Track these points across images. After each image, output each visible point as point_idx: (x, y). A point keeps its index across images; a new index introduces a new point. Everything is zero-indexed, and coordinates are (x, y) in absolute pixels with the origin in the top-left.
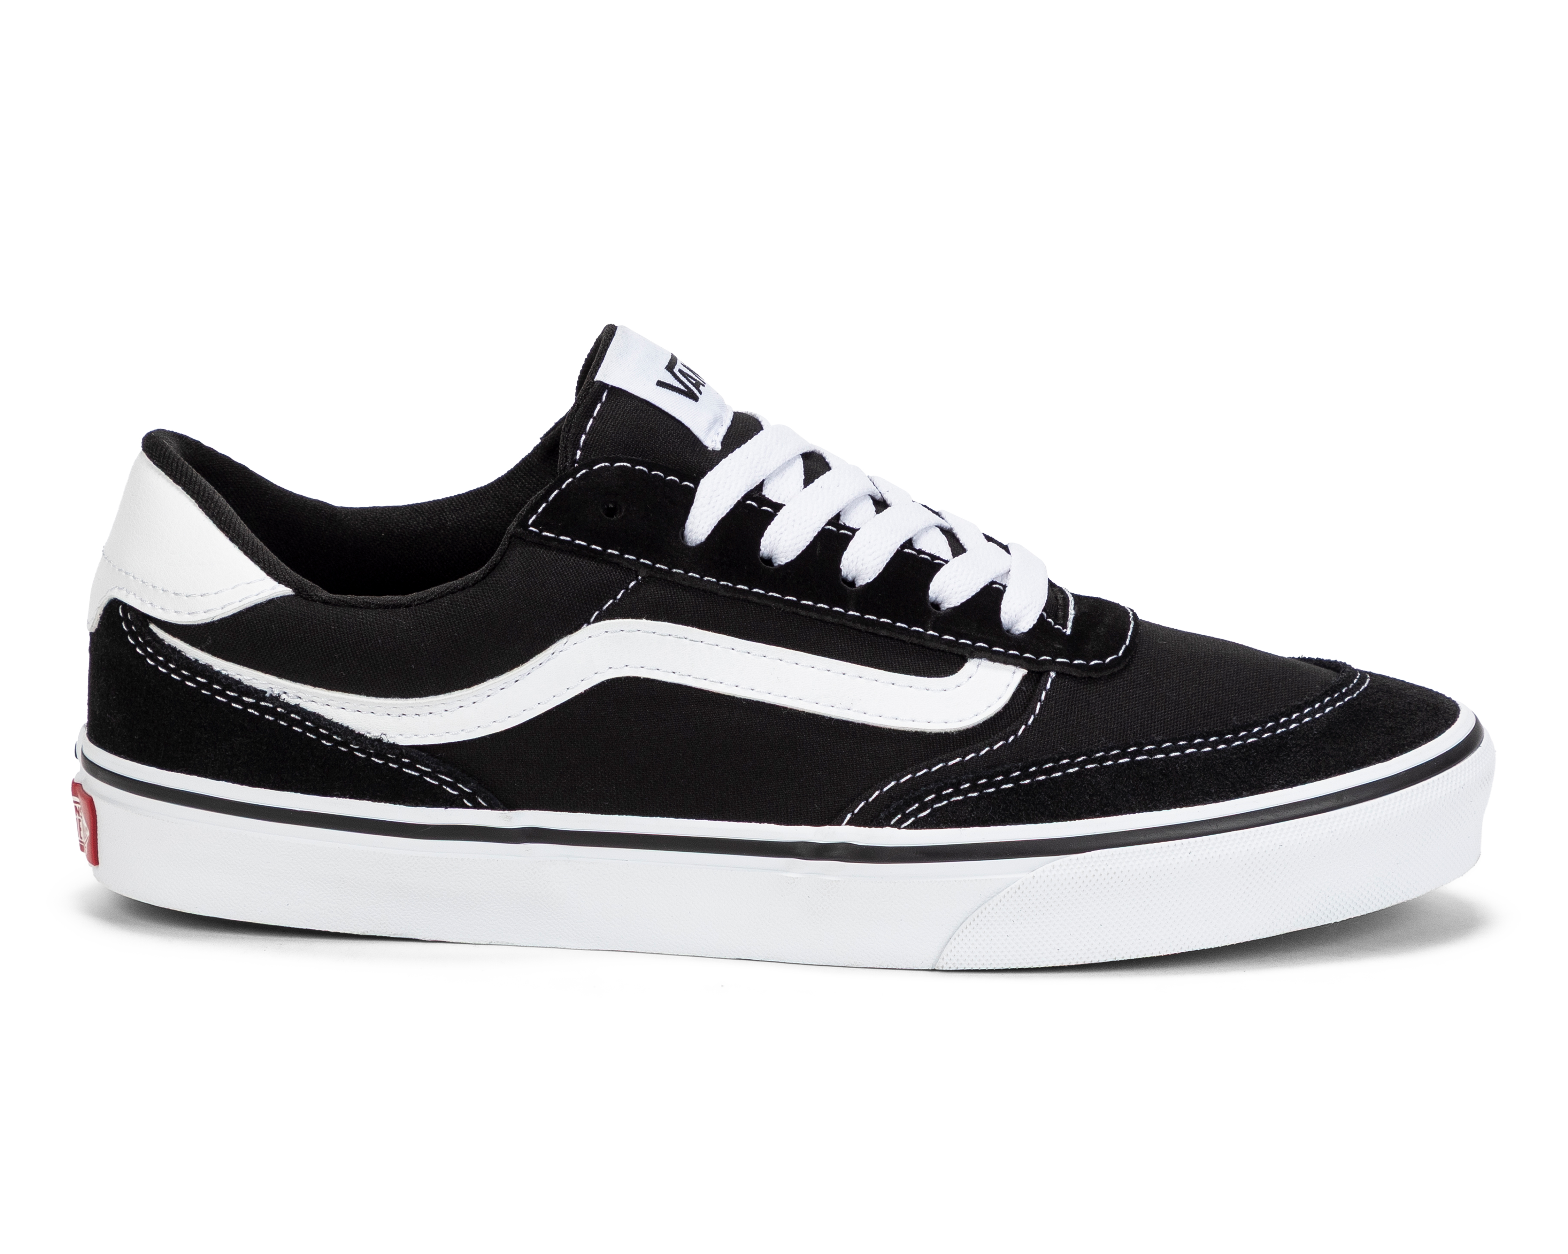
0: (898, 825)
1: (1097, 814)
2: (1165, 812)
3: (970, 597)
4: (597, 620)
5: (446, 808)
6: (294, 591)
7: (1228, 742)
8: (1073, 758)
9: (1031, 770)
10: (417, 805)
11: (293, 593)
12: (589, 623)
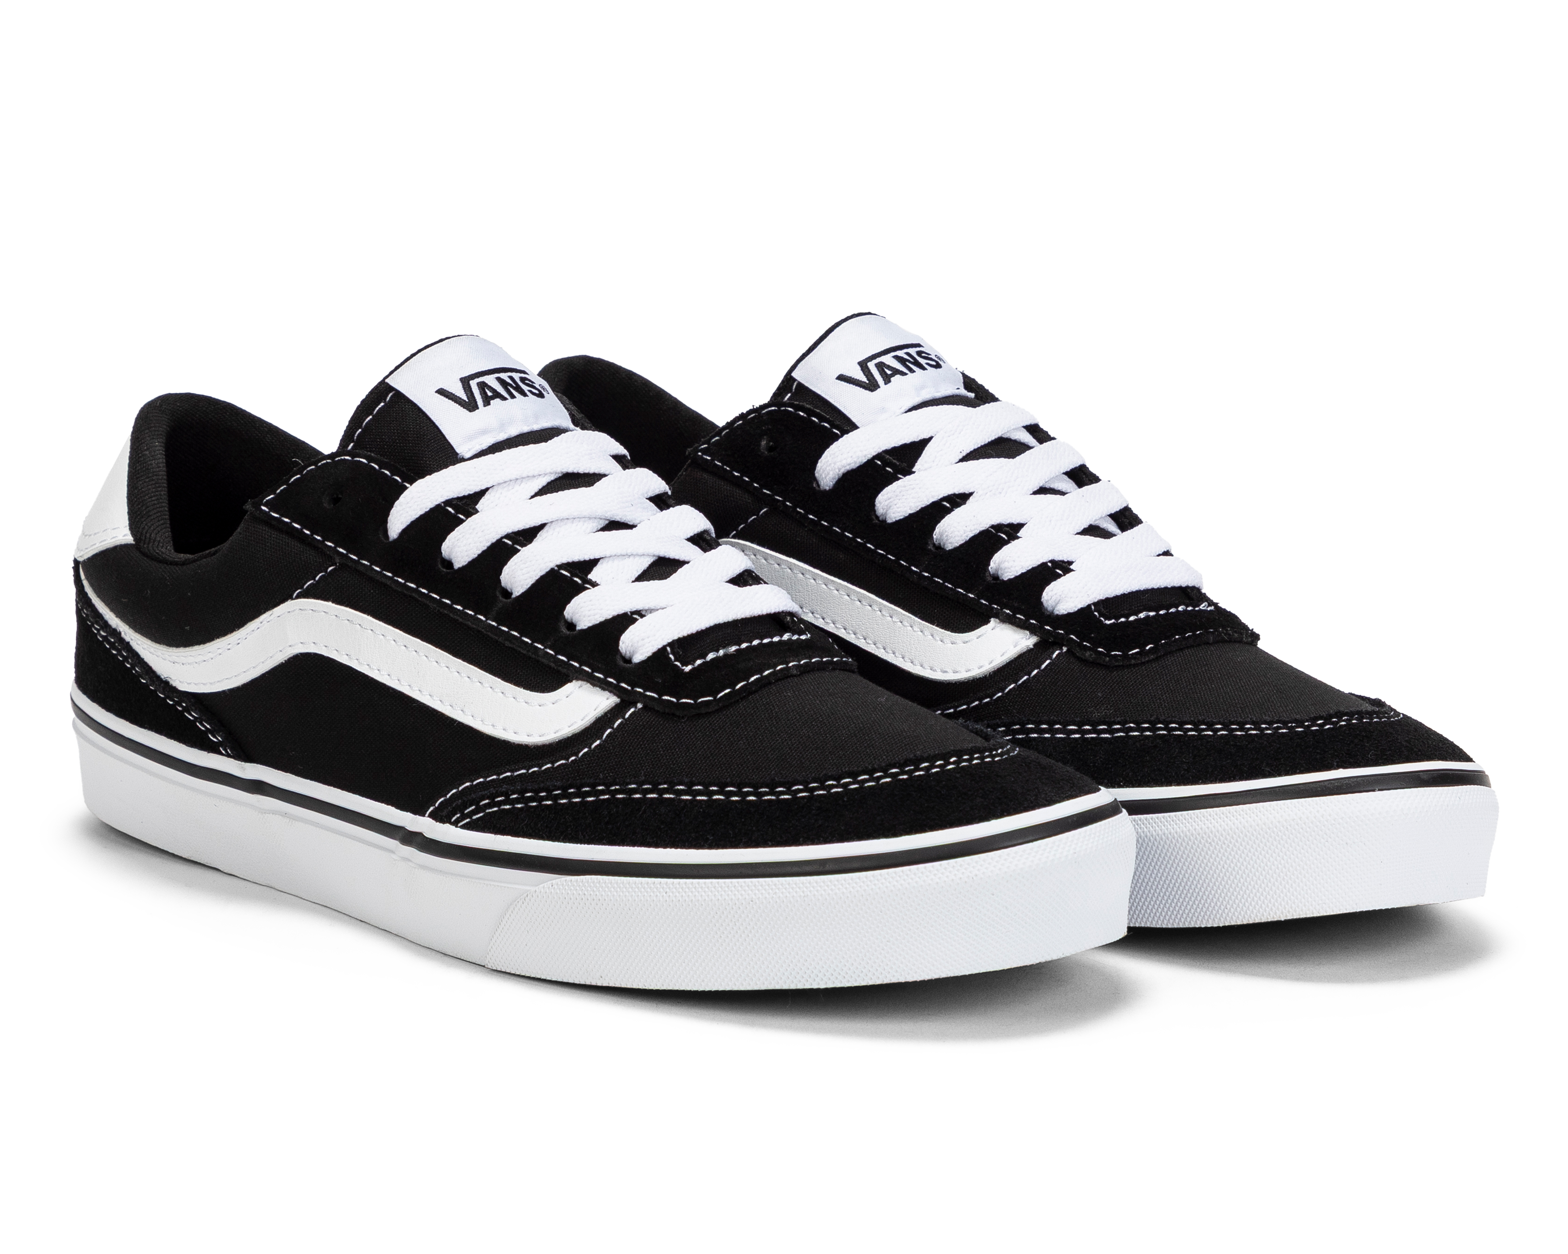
0: (455, 824)
1: (604, 841)
2: (660, 851)
3: (598, 622)
4: (298, 597)
5: (209, 753)
6: (134, 541)
7: (759, 795)
8: (608, 786)
9: (570, 791)
10: (192, 746)
11: (134, 543)
12: (292, 599)
